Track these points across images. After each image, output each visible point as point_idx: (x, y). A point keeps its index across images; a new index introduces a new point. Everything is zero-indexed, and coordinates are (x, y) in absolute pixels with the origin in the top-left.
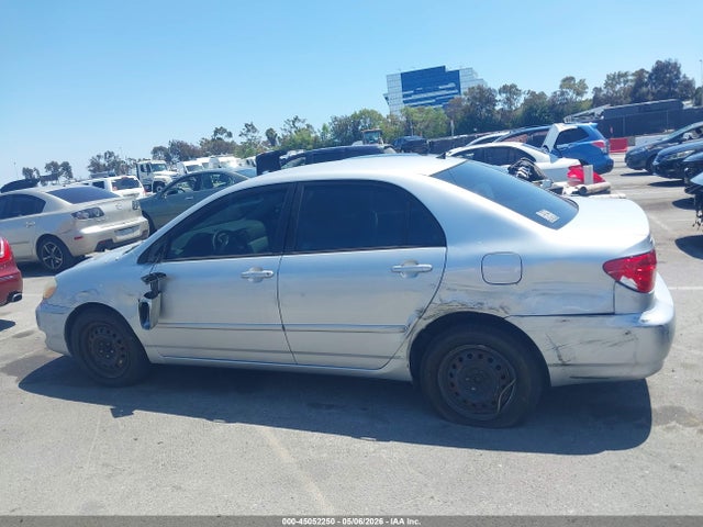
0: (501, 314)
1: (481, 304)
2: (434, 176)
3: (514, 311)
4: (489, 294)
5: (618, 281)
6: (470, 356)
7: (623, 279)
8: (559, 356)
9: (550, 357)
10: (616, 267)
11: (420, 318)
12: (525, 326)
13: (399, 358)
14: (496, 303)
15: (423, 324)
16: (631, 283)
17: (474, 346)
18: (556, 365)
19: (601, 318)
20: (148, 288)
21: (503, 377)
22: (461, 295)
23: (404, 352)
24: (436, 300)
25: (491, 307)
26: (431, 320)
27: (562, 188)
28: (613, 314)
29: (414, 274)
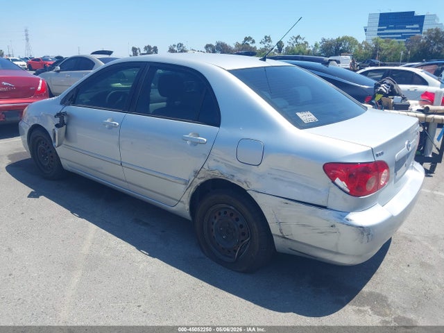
0: (244, 186)
1: (233, 176)
3: (252, 187)
4: (239, 170)
5: (333, 182)
6: (225, 213)
7: (338, 181)
8: (281, 230)
9: (274, 229)
10: (334, 169)
11: (195, 177)
12: (259, 199)
13: (182, 202)
14: (243, 178)
15: (198, 182)
16: (343, 184)
17: (228, 206)
18: (279, 236)
19: (313, 208)
20: (57, 120)
21: (243, 234)
22: (222, 165)
23: (186, 199)
24: (206, 167)
25: (238, 179)
26: (202, 181)
28: (325, 207)
29: (195, 143)
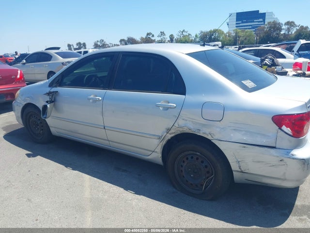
0: (209, 137)
1: (199, 130)
2: (188, 54)
3: (216, 137)
4: (204, 125)
5: (280, 128)
6: (192, 157)
7: (284, 128)
8: (240, 167)
9: (234, 166)
10: (280, 120)
11: (167, 133)
12: (222, 146)
13: (156, 152)
14: (207, 131)
15: (169, 136)
16: (288, 130)
17: (195, 153)
18: (238, 171)
19: (266, 149)
20: (48, 98)
21: (208, 172)
22: (189, 123)
23: (159, 150)
24: (176, 125)
25: (204, 132)
26: (173, 135)
27: (287, 72)
28: (274, 148)
29: (166, 108)
